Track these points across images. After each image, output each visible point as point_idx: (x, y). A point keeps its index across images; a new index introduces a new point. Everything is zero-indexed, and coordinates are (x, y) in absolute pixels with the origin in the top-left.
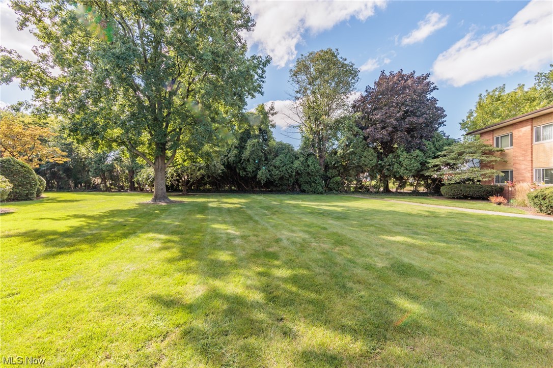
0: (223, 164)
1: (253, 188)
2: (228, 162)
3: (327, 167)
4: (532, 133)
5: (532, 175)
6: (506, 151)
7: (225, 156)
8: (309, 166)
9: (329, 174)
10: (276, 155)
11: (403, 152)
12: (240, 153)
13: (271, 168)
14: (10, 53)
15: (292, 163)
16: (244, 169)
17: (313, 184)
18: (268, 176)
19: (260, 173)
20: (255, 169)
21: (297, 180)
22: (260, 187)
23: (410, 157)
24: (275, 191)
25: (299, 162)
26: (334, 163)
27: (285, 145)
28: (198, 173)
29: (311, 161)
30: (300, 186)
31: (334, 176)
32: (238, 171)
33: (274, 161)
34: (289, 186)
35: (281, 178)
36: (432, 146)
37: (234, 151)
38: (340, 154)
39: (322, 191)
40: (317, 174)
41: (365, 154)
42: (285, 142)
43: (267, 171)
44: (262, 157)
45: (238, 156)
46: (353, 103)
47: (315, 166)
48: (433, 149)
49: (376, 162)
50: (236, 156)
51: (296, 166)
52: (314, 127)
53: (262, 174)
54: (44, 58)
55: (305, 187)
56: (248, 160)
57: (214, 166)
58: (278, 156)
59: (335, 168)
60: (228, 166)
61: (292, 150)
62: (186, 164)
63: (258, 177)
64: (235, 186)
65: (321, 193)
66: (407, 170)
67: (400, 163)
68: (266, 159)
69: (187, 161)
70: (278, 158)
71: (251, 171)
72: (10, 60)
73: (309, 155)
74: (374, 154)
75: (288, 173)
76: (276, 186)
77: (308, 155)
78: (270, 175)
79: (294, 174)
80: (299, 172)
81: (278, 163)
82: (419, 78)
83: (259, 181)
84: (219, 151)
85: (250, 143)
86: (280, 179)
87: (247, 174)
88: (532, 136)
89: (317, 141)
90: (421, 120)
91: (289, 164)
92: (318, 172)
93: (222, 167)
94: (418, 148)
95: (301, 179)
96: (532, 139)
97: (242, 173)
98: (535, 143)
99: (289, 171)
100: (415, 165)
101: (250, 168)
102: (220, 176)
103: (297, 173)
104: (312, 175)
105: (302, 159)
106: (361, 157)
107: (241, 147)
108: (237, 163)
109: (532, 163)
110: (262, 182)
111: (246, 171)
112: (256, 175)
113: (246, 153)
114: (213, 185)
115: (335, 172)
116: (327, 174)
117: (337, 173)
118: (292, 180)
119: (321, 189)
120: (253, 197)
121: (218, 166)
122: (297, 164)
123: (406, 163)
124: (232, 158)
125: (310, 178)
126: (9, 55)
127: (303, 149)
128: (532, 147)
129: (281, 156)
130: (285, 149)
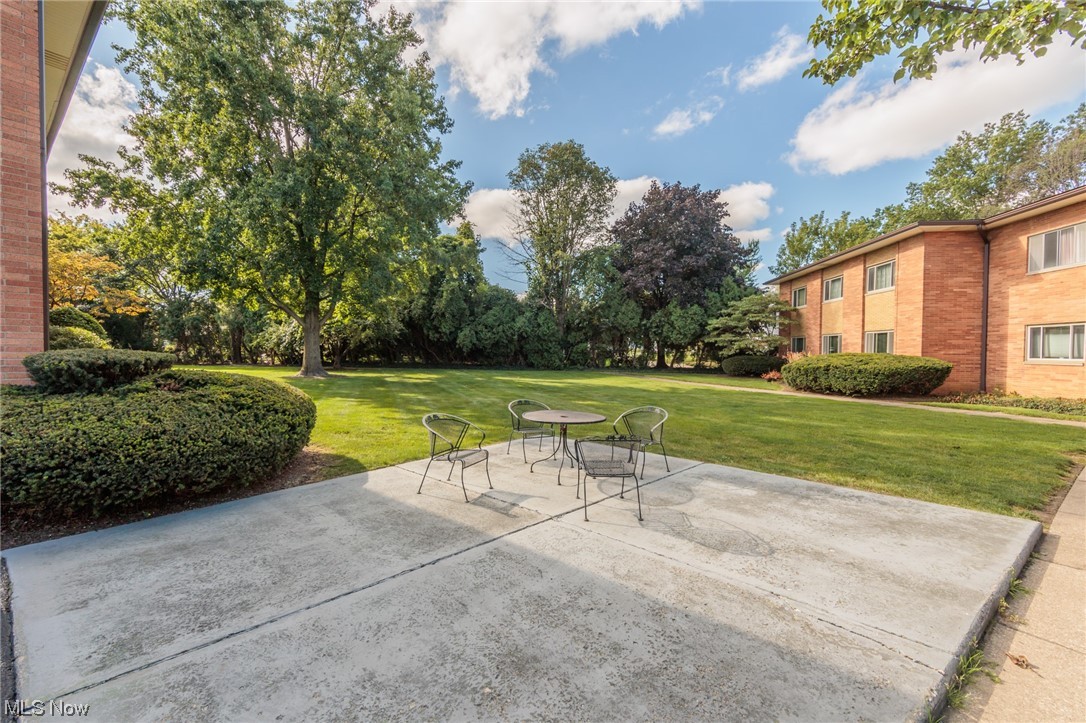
0: (402, 321)
1: (450, 360)
2: (410, 318)
3: (568, 329)
4: (822, 289)
5: (821, 344)
6: (801, 311)
7: (405, 308)
8: (539, 325)
9: (571, 339)
10: (488, 308)
11: (675, 307)
12: (431, 302)
13: (480, 328)
14: (108, 167)
15: (514, 320)
16: (436, 329)
17: (545, 354)
18: (475, 341)
19: (461, 335)
20: (453, 329)
21: (522, 347)
22: (463, 359)
23: (686, 315)
24: (486, 366)
25: (524, 319)
26: (577, 321)
27: (502, 291)
28: (363, 335)
29: (543, 318)
30: (526, 357)
31: (578, 343)
32: (425, 331)
33: (485, 316)
34: (508, 357)
35: (496, 344)
36: (718, 299)
37: (421, 301)
38: (586, 308)
39: (559, 366)
40: (552, 339)
41: (623, 309)
42: (502, 286)
43: (473, 332)
44: (465, 309)
45: (427, 308)
46: (614, 224)
47: (549, 327)
48: (719, 304)
49: (638, 321)
50: (424, 308)
51: (518, 325)
52: (548, 262)
53: (465, 337)
54: (135, 163)
55: (534, 359)
56: (443, 315)
57: (388, 323)
58: (491, 309)
59: (579, 329)
60: (410, 323)
61: (514, 300)
62: (346, 321)
63: (458, 342)
64: (421, 357)
65: (558, 369)
66: (681, 334)
67: (672, 325)
68: (472, 313)
69: (349, 317)
70: (491, 312)
71: (448, 332)
72: (106, 176)
73: (541, 308)
74: (636, 309)
75: (507, 336)
76: (488, 357)
77: (539, 309)
78: (478, 339)
79: (516, 337)
80: (524, 334)
81: (490, 321)
82: (704, 196)
83: (460, 349)
84: (398, 302)
85: (446, 288)
86: (493, 345)
87: (441, 337)
88: (822, 292)
89: (552, 286)
90: (702, 261)
91: (507, 323)
92: (553, 335)
93: (401, 326)
94: (697, 303)
95: (528, 346)
96: (822, 296)
97: (433, 336)
98: (825, 302)
99: (509, 333)
100: (692, 327)
101: (445, 328)
102: (397, 340)
103: (520, 335)
104: (545, 340)
105: (528, 314)
106: (617, 313)
107: (433, 294)
108: (424, 319)
109: (821, 328)
110: (464, 350)
111: (440, 333)
112: (455, 339)
113: (440, 304)
114: (384, 356)
115: (580, 336)
116: (569, 339)
117: (583, 337)
118: (512, 347)
119: (558, 362)
120: (451, 372)
121: (395, 324)
122: (520, 322)
123: (678, 324)
124: (417, 312)
125: (542, 345)
126: (105, 170)
127: (532, 297)
128: (821, 308)
129: (496, 310)
130: (502, 299)
